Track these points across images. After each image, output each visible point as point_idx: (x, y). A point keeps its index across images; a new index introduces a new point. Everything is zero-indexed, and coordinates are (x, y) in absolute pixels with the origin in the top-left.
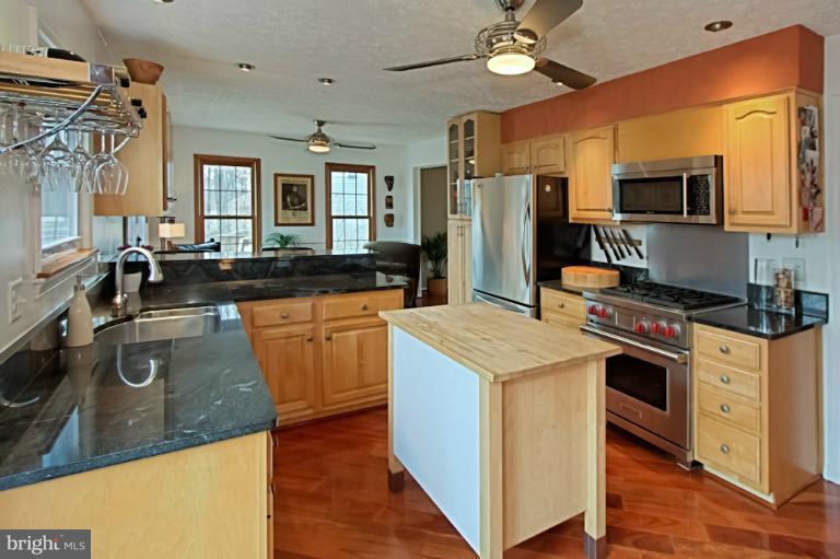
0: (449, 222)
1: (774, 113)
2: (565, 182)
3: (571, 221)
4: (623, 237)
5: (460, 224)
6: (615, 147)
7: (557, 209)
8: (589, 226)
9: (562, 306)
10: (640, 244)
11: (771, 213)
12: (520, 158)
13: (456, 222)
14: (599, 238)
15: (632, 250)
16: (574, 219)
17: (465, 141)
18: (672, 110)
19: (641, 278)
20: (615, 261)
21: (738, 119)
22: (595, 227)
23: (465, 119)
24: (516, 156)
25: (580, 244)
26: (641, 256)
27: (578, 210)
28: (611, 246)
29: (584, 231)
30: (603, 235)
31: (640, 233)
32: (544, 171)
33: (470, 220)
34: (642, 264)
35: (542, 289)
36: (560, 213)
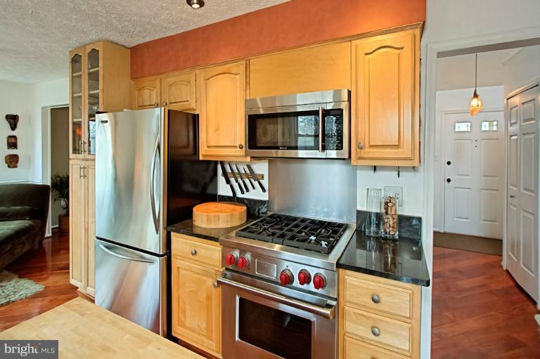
0: (71, 162)
1: (402, 48)
2: (195, 118)
3: (201, 158)
4: (248, 172)
5: (83, 164)
6: (247, 83)
7: (188, 146)
8: (216, 162)
9: (195, 253)
10: (263, 178)
11: (397, 146)
12: (150, 95)
13: (78, 162)
14: (225, 174)
15: (256, 183)
16: (204, 156)
17: (89, 74)
18: (305, 45)
19: (264, 210)
20: (239, 195)
21: (366, 54)
22: (222, 163)
23: (89, 50)
24: (146, 92)
25: (207, 179)
26: (264, 190)
27: (208, 147)
28: (237, 181)
29: (211, 167)
30: (229, 170)
31: (261, 168)
32: (174, 107)
33: (94, 160)
34: (264, 197)
35: (172, 234)
36: (191, 150)
